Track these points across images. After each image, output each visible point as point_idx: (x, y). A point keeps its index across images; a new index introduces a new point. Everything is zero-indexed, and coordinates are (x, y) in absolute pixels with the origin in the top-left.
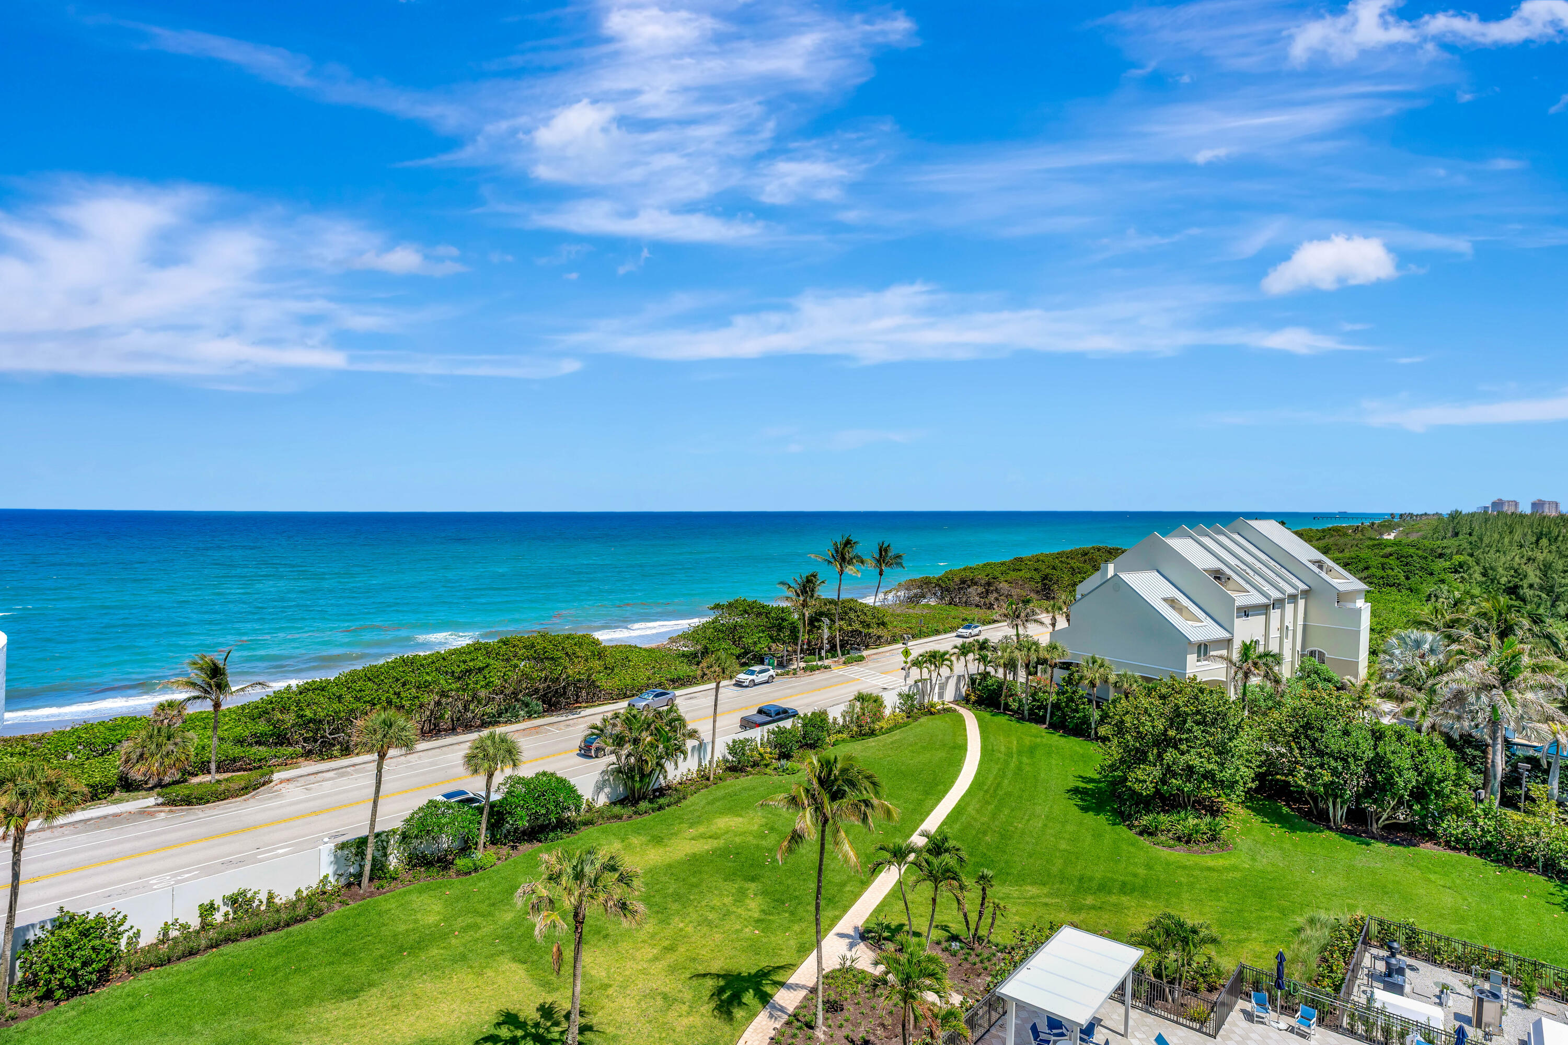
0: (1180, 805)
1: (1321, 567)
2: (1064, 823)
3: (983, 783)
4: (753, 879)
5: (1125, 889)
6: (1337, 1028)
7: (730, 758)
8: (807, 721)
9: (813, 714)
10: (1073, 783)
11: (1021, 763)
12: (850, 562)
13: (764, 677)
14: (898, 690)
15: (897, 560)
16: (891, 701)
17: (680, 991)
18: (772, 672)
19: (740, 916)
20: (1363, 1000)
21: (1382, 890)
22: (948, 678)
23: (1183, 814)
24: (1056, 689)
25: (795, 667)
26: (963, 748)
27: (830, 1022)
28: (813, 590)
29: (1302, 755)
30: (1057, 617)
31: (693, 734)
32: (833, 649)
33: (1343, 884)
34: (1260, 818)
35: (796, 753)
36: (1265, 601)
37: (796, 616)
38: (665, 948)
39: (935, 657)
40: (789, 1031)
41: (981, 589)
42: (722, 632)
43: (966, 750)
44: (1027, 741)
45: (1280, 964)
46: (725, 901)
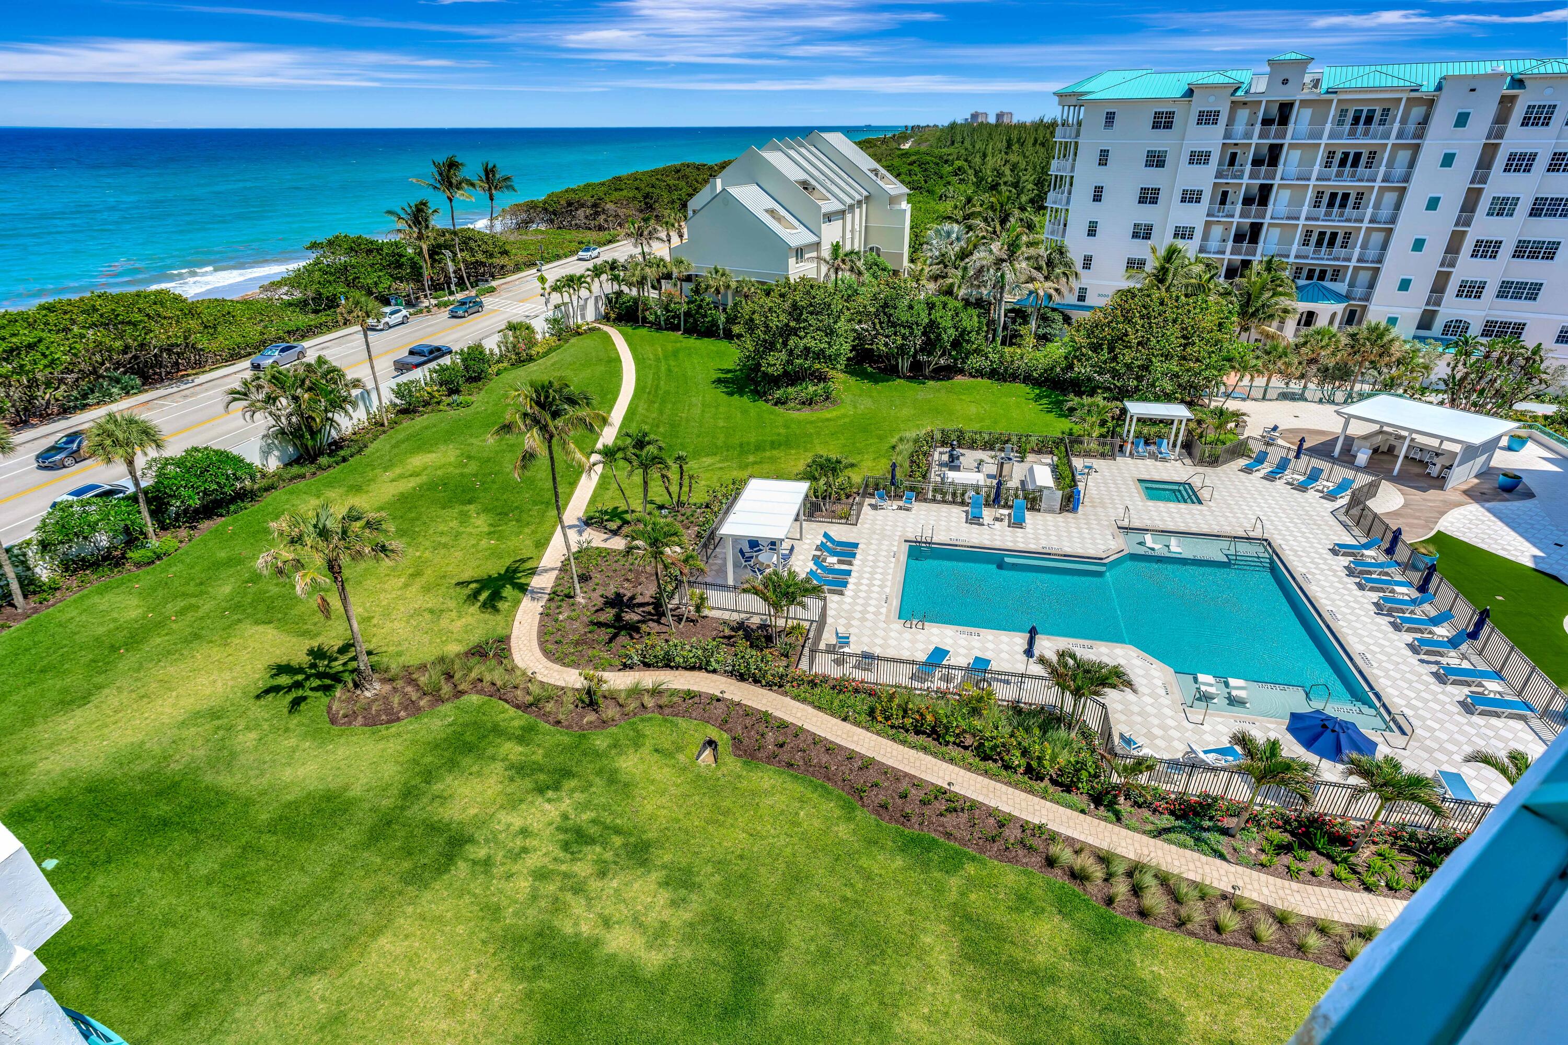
0: (799, 378)
1: (876, 175)
2: (717, 407)
3: (644, 388)
4: (470, 502)
5: (774, 445)
6: (925, 500)
7: (398, 401)
8: (466, 355)
9: (469, 348)
10: (714, 377)
11: (669, 366)
12: (459, 185)
13: (398, 318)
14: (543, 317)
15: (506, 184)
16: (540, 327)
17: (443, 603)
18: (404, 312)
19: (471, 534)
20: (938, 479)
21: (936, 411)
22: (586, 300)
23: (804, 385)
24: (686, 299)
25: (427, 304)
26: (618, 360)
27: (584, 589)
28: (426, 220)
29: (882, 328)
30: (672, 233)
31: (356, 383)
32: (461, 282)
33: (912, 412)
34: (854, 378)
35: (464, 388)
36: (842, 207)
37: (410, 251)
38: (411, 575)
39: (572, 281)
40: (553, 605)
41: (589, 211)
42: (331, 274)
43: (621, 361)
44: (670, 347)
45: (893, 470)
46: (451, 525)
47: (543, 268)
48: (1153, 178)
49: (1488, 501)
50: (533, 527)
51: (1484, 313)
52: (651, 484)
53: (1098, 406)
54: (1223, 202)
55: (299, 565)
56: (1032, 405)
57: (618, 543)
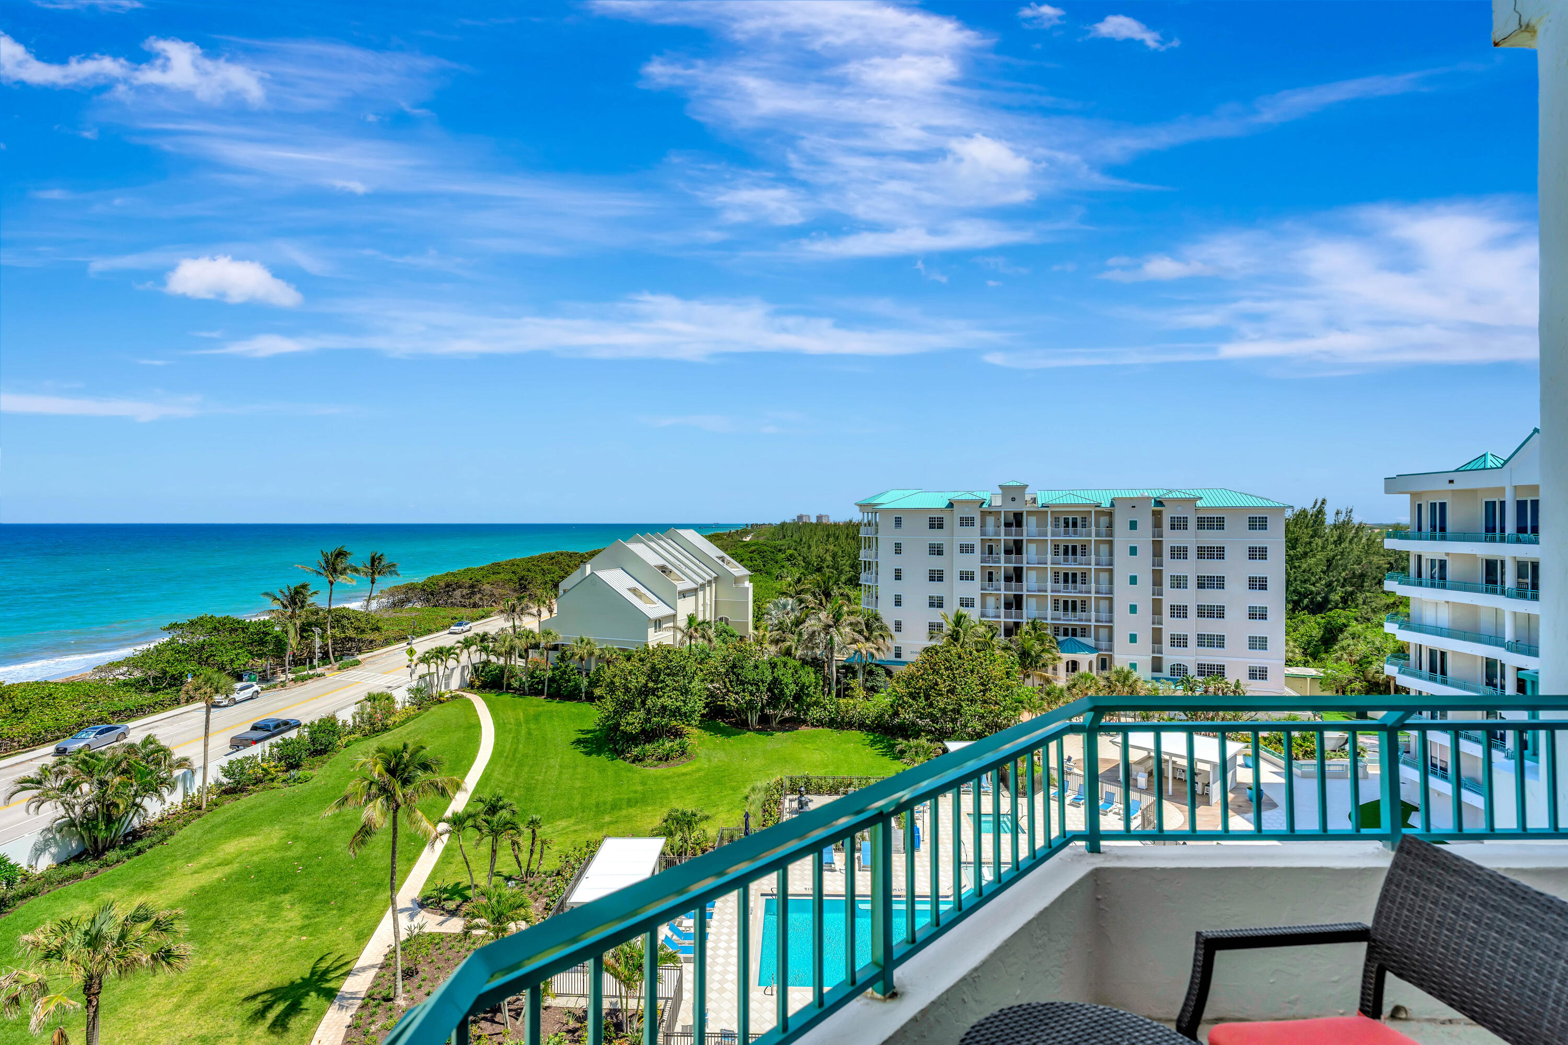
0: (657, 736)
1: (723, 561)
2: (575, 768)
3: (502, 752)
4: (285, 891)
5: (631, 803)
7: (225, 780)
8: (316, 728)
9: (320, 720)
10: (574, 738)
11: (529, 729)
12: (343, 571)
13: (248, 693)
14: (405, 687)
15: (391, 569)
16: (401, 696)
17: (223, 1026)
18: (256, 687)
19: (279, 929)
21: (784, 760)
22: (453, 669)
23: (661, 742)
24: (552, 667)
25: (283, 679)
26: (478, 726)
27: (408, 988)
28: (303, 601)
29: (732, 686)
30: (542, 609)
31: (183, 763)
32: (325, 658)
33: (763, 762)
34: (708, 734)
35: (305, 763)
36: (694, 586)
37: (277, 629)
38: (188, 992)
39: (441, 653)
40: (365, 1013)
41: (465, 591)
42: (184, 653)
43: (481, 727)
44: (531, 711)
45: (747, 820)
46: (256, 921)
47: (414, 641)
48: (936, 563)
49: (1246, 813)
50: (356, 915)
51: (1193, 659)
52: (500, 853)
53: (923, 747)
54: (990, 580)
55: (43, 988)
56: (868, 750)
57: (456, 925)
